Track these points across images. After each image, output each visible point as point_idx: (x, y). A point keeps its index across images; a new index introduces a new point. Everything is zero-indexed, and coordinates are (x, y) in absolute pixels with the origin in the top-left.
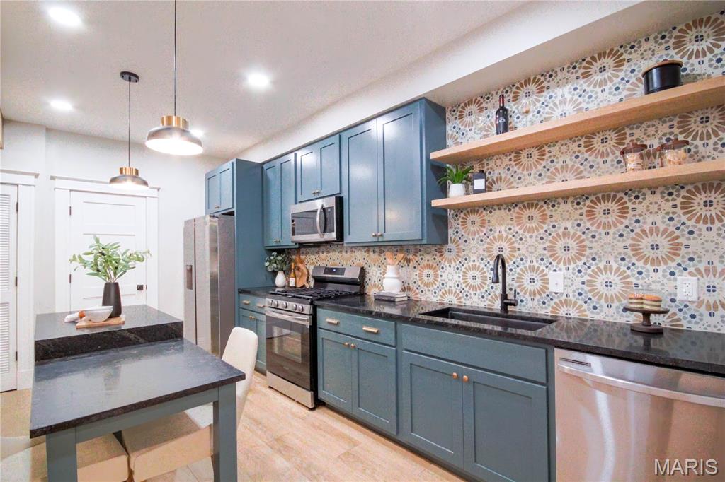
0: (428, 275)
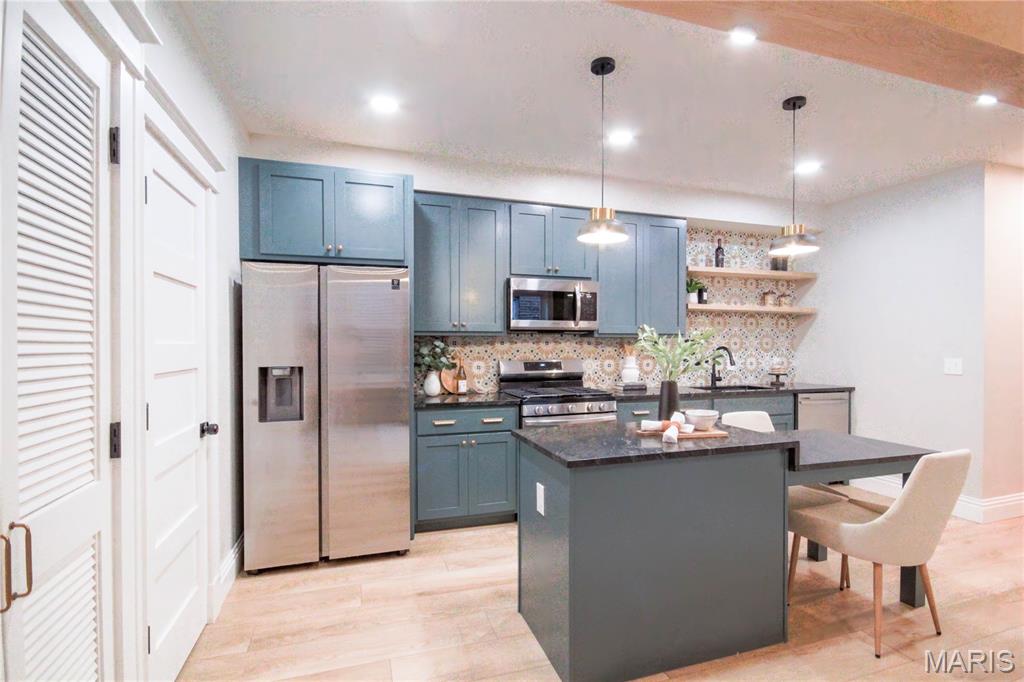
0: (648, 365)
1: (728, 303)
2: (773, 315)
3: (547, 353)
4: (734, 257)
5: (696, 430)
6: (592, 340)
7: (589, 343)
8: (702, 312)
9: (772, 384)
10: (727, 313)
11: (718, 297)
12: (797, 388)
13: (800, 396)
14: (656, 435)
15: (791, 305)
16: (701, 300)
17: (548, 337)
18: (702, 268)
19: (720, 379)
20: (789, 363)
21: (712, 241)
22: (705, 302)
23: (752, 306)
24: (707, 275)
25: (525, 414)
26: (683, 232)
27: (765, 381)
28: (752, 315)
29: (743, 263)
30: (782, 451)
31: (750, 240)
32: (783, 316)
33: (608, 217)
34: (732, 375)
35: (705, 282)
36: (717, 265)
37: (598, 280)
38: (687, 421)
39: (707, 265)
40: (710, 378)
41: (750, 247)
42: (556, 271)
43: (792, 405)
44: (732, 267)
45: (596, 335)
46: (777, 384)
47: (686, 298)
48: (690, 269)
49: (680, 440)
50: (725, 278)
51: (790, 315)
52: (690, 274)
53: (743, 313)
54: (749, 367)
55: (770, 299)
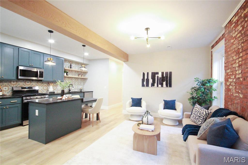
0: (55, 88)
1: (72, 75)
2: (81, 78)
3: (28, 85)
4: (74, 67)
5: (68, 98)
6: (41, 82)
7: (40, 83)
8: (67, 77)
9: (80, 91)
10: (72, 77)
11: (70, 74)
12: (84, 91)
13: (85, 93)
14: (61, 99)
15: (84, 77)
16: (67, 75)
17: (29, 81)
18: (67, 68)
19: (70, 90)
20: (83, 87)
21: (69, 63)
22: (68, 75)
23: (77, 76)
24: (68, 70)
25: (24, 99)
26: (63, 61)
27: (79, 91)
28: (77, 78)
29: (75, 68)
30: (81, 100)
31: (77, 64)
32: (82, 78)
33: (51, 60)
34: (73, 90)
35: (68, 71)
36: (70, 68)
37: (43, 69)
38: (66, 96)
39: (68, 68)
40: (68, 90)
41: (77, 65)
42: (32, 66)
43: (83, 94)
44: (73, 69)
45: (43, 81)
46: (81, 91)
47: (64, 74)
48: (65, 68)
49: (65, 99)
50: (72, 71)
51: (84, 78)
52: (65, 69)
53: (75, 78)
54: (76, 88)
55: (80, 75)
